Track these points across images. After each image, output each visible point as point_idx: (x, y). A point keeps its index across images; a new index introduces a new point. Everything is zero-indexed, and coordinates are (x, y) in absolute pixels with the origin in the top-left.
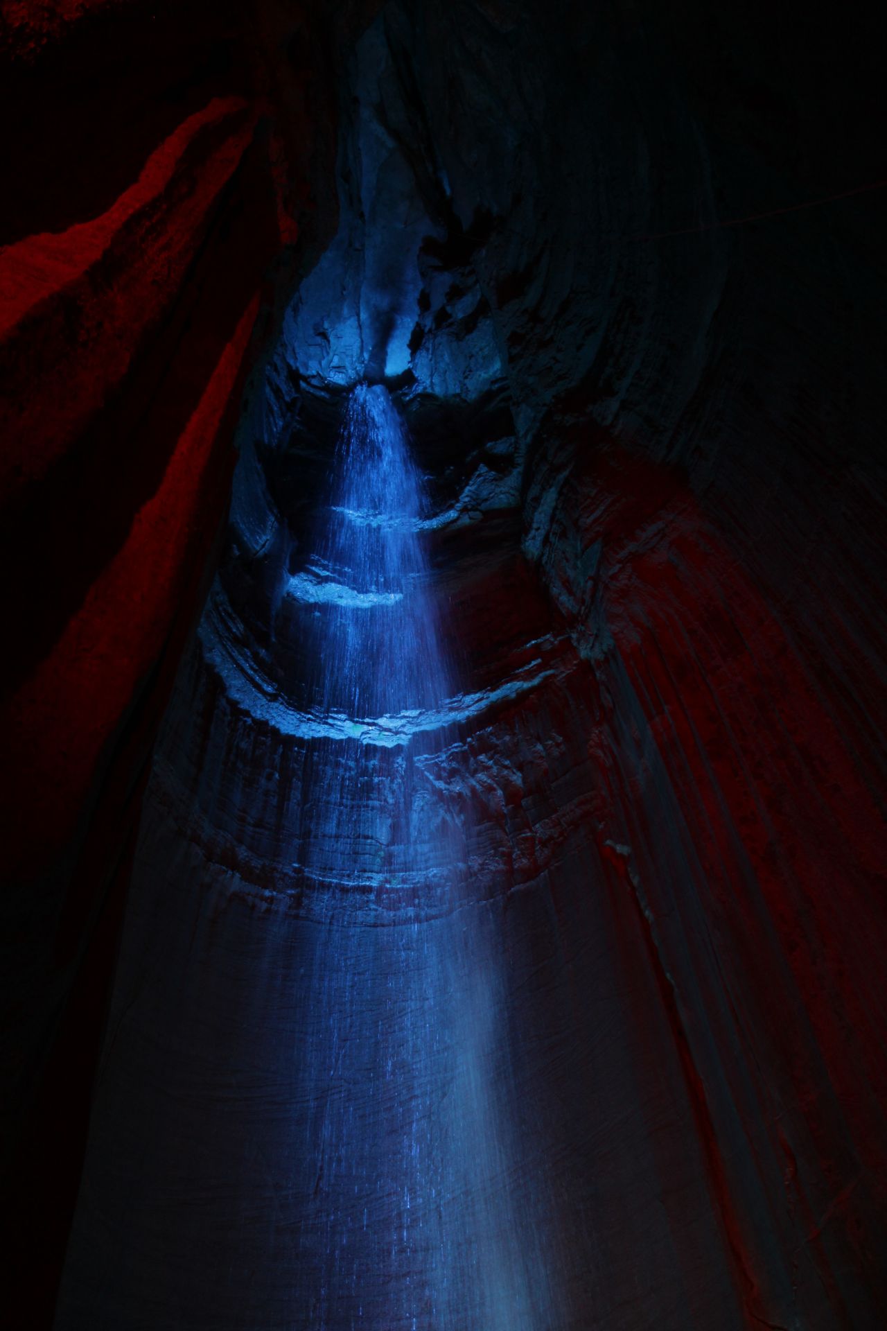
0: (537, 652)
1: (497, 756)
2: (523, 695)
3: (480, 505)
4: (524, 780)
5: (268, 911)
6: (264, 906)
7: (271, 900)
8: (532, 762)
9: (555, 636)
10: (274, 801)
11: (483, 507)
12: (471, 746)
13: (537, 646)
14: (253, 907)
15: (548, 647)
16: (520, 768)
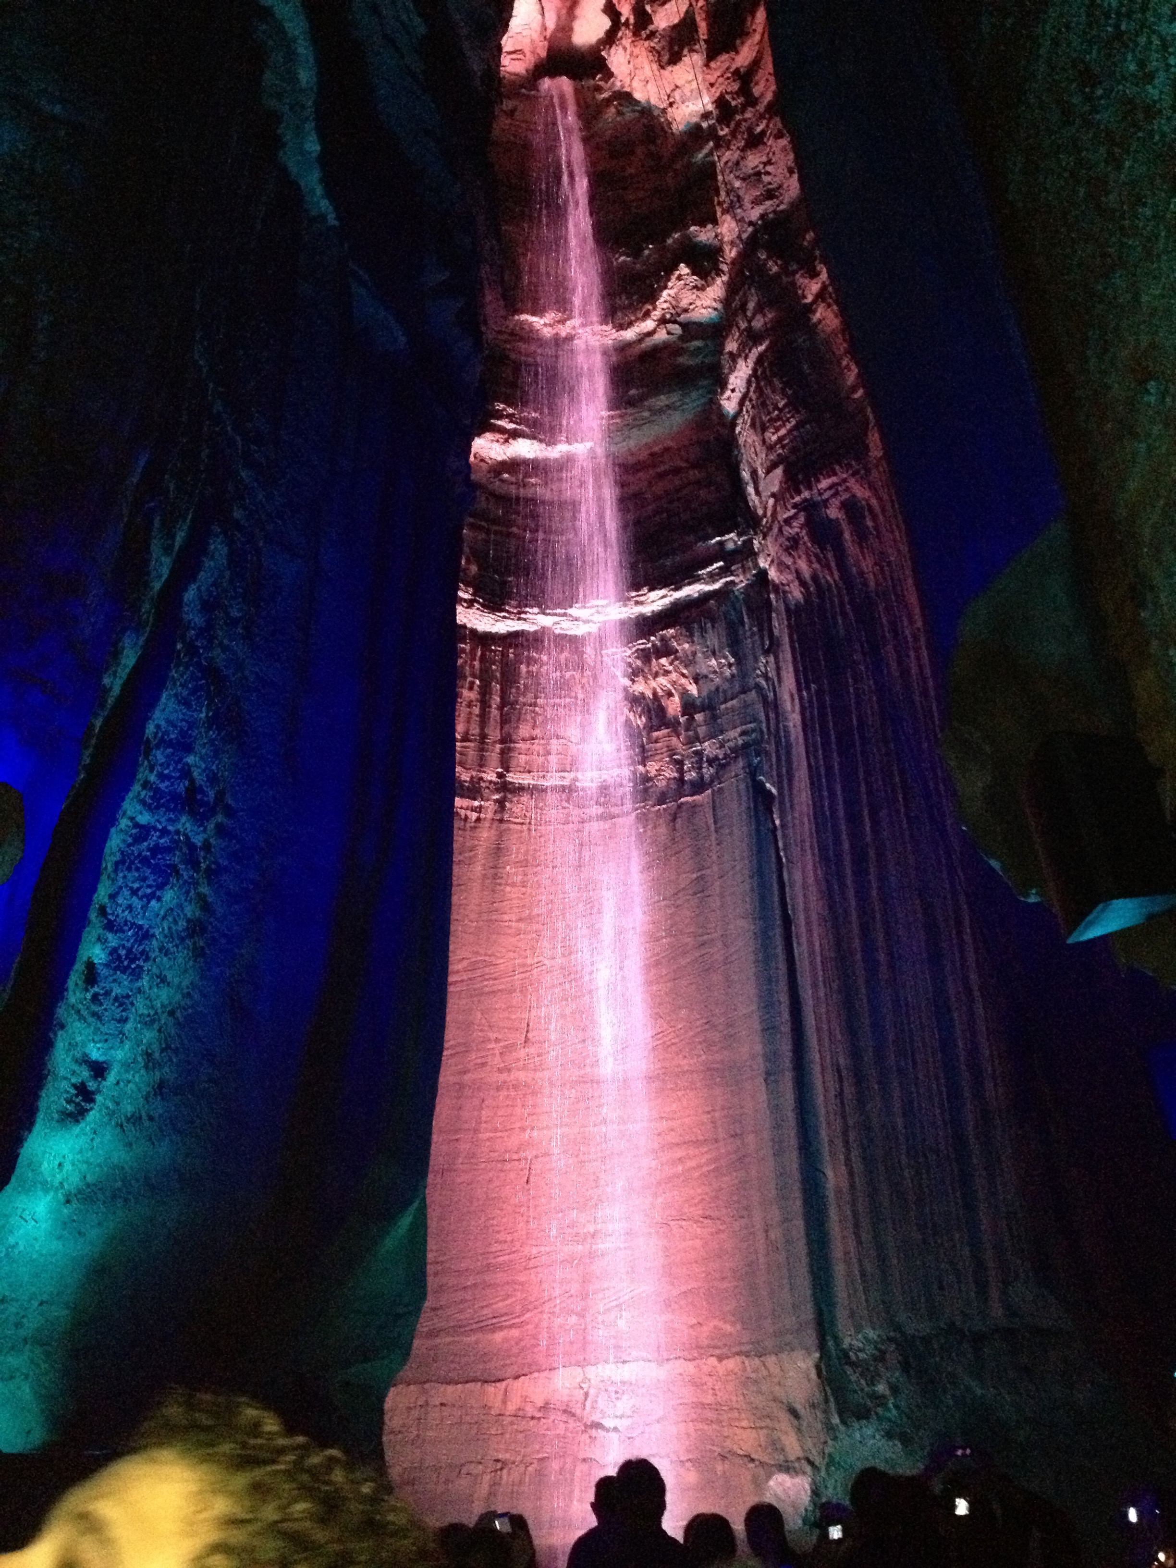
0: (720, 553)
3: (679, 315)
9: (739, 535)
11: (683, 318)
12: (654, 645)
13: (721, 543)
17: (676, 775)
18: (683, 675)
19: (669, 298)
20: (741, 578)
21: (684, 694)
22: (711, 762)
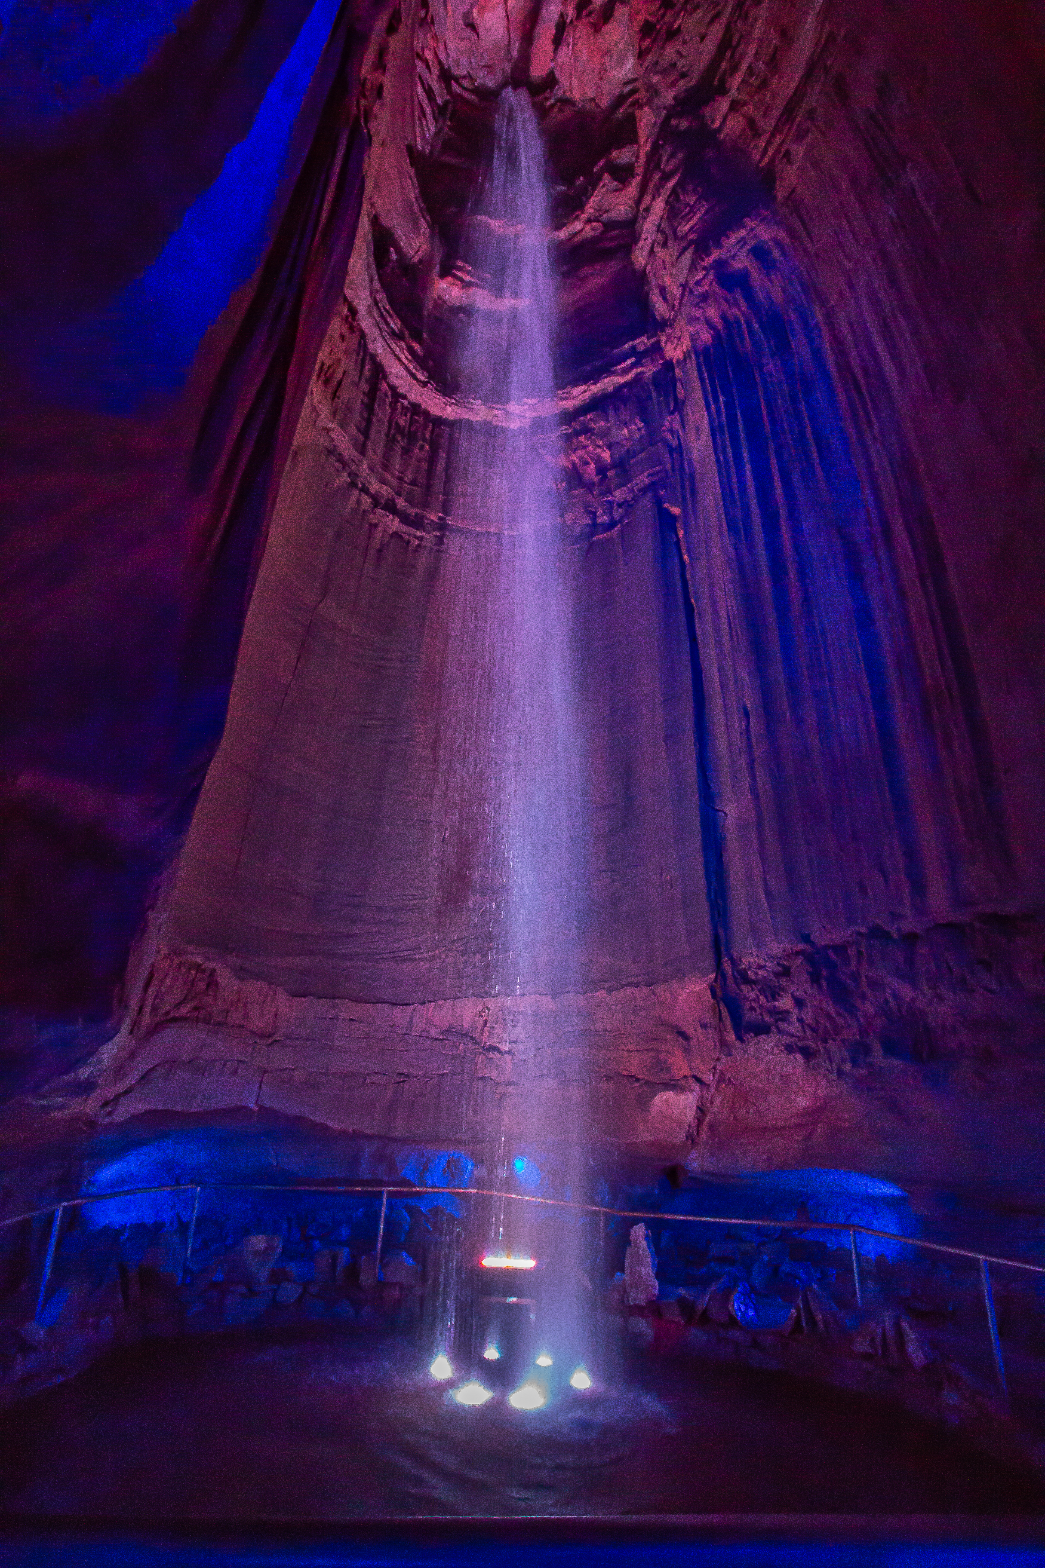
0: (633, 351)
1: (593, 437)
2: (619, 389)
3: (601, 216)
4: (612, 457)
5: (419, 546)
6: (416, 542)
7: (421, 538)
8: (618, 443)
9: (649, 338)
10: (425, 466)
11: (604, 218)
12: (575, 430)
13: (633, 348)
14: (408, 542)
15: (641, 348)
16: (610, 447)
17: (589, 522)
18: (599, 446)
19: (594, 205)
20: (650, 367)
21: (598, 460)
22: (620, 505)
